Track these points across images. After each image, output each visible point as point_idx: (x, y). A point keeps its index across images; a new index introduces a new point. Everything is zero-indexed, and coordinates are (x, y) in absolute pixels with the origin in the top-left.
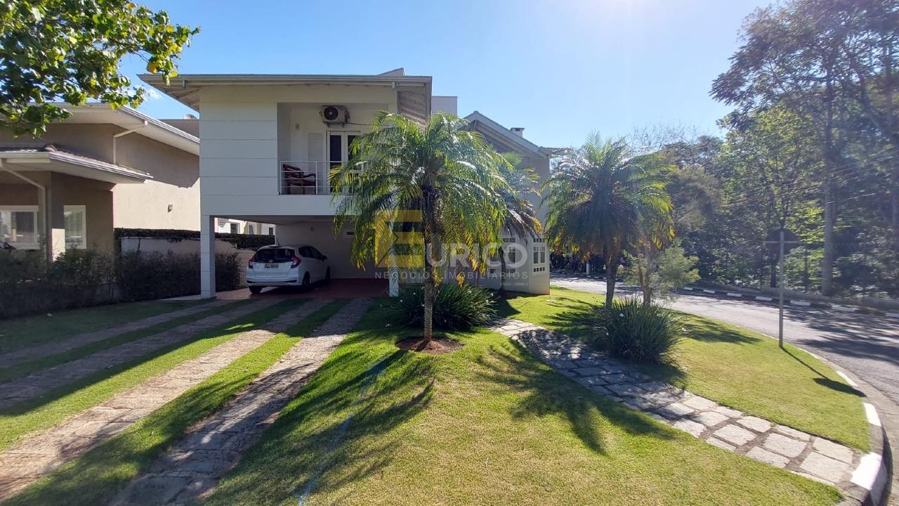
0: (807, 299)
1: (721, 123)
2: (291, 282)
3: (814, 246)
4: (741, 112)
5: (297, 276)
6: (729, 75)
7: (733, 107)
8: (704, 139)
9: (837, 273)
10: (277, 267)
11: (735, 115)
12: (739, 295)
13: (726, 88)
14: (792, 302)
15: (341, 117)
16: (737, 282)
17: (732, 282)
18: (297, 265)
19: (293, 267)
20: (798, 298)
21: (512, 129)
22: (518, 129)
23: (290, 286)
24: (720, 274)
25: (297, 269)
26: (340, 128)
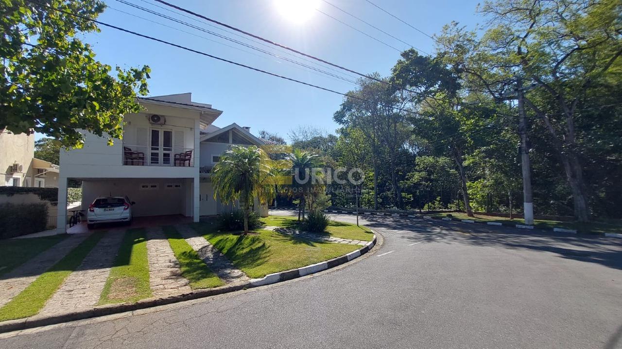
0: (369, 212)
1: (337, 131)
2: (123, 219)
3: (372, 189)
4: (344, 128)
5: (128, 215)
6: (340, 112)
7: (341, 126)
8: (330, 136)
9: (380, 200)
10: (114, 210)
11: (342, 129)
12: (346, 212)
13: (339, 117)
14: (365, 213)
15: (162, 121)
16: (346, 206)
17: (344, 206)
18: (127, 209)
19: (125, 209)
20: (367, 212)
21: (243, 128)
22: (247, 128)
23: (123, 222)
24: (339, 203)
25: (128, 211)
26: (159, 126)
